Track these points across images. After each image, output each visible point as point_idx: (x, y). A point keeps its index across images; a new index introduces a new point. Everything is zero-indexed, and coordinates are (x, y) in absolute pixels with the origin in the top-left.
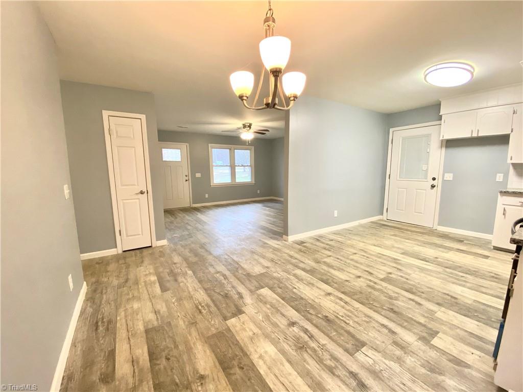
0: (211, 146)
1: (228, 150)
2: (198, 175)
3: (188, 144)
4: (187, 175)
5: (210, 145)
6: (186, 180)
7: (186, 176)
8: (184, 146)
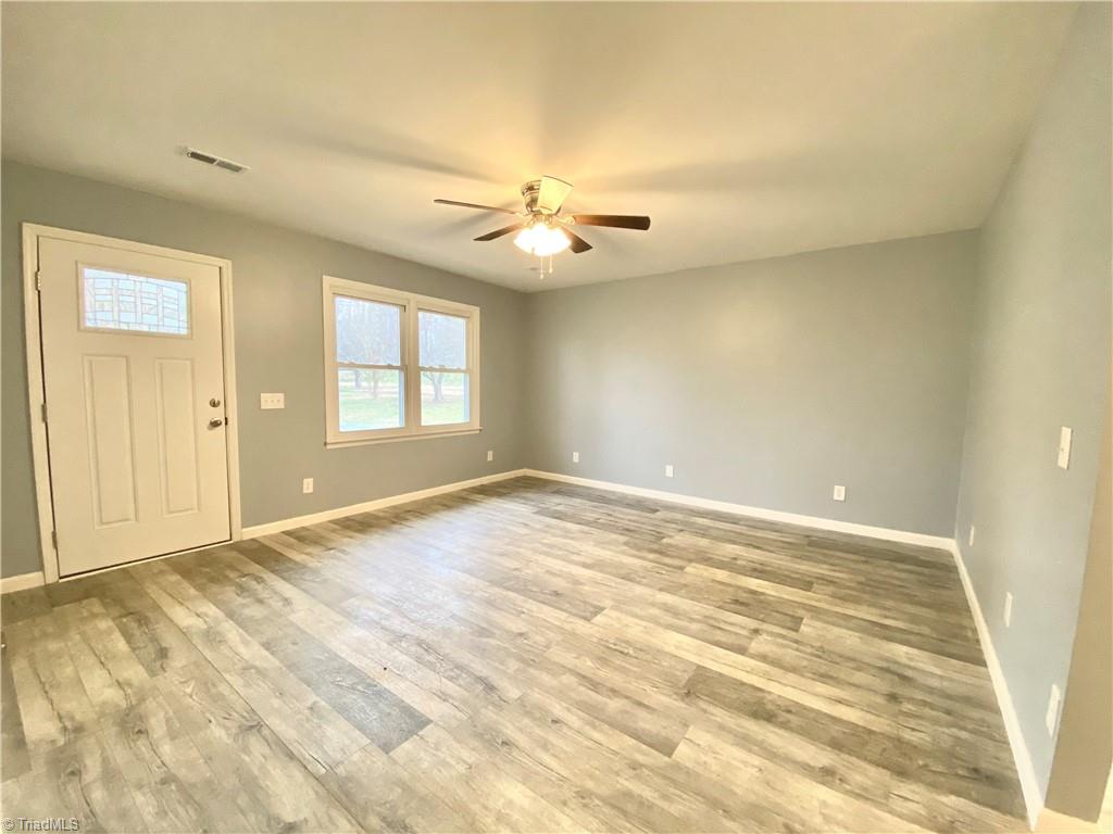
0: (331, 286)
1: (396, 310)
2: (272, 401)
3: (226, 264)
4: (219, 398)
5: (327, 280)
6: (215, 424)
7: (214, 404)
8: (209, 269)
